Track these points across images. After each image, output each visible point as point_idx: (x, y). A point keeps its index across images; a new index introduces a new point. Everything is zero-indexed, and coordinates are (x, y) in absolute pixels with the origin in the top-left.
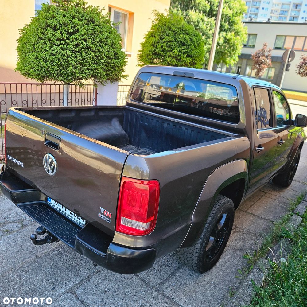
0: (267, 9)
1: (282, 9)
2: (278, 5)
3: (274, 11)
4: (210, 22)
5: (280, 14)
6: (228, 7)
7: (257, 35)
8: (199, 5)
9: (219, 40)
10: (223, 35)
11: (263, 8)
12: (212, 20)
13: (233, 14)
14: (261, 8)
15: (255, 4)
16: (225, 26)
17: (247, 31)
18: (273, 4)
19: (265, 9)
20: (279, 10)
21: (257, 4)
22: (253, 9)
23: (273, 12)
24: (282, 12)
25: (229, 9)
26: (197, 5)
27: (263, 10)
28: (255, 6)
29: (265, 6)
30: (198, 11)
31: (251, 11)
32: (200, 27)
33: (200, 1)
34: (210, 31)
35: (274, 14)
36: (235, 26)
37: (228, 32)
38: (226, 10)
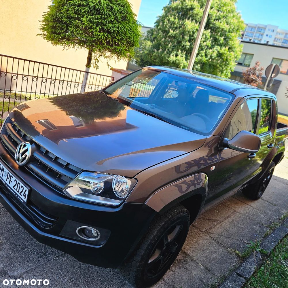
0: (270, 37)
1: (285, 38)
2: (282, 34)
3: (278, 39)
4: (205, 34)
5: (282, 43)
6: (225, 22)
7: (253, 55)
8: (197, 16)
9: (213, 53)
10: (217, 49)
11: (267, 35)
12: (207, 32)
13: (229, 29)
14: (265, 35)
15: (260, 30)
16: (220, 40)
17: (242, 49)
18: (277, 33)
19: (269, 36)
20: (282, 39)
21: (262, 31)
22: (258, 35)
23: (276, 40)
24: (285, 41)
25: (226, 24)
26: (195, 16)
27: (267, 37)
28: (260, 33)
29: (270, 33)
30: (194, 21)
31: (255, 36)
32: (194, 37)
33: (198, 12)
34: (204, 43)
35: (277, 41)
36: (231, 41)
37: (223, 47)
38: (223, 24)
